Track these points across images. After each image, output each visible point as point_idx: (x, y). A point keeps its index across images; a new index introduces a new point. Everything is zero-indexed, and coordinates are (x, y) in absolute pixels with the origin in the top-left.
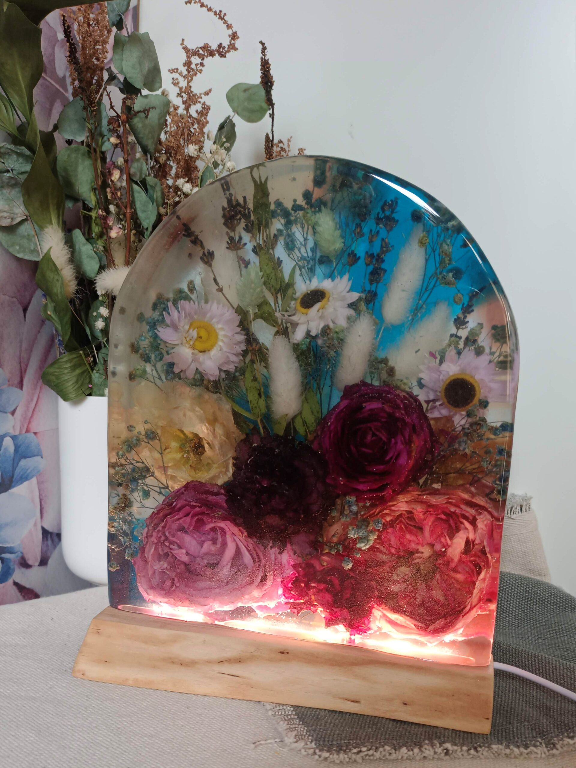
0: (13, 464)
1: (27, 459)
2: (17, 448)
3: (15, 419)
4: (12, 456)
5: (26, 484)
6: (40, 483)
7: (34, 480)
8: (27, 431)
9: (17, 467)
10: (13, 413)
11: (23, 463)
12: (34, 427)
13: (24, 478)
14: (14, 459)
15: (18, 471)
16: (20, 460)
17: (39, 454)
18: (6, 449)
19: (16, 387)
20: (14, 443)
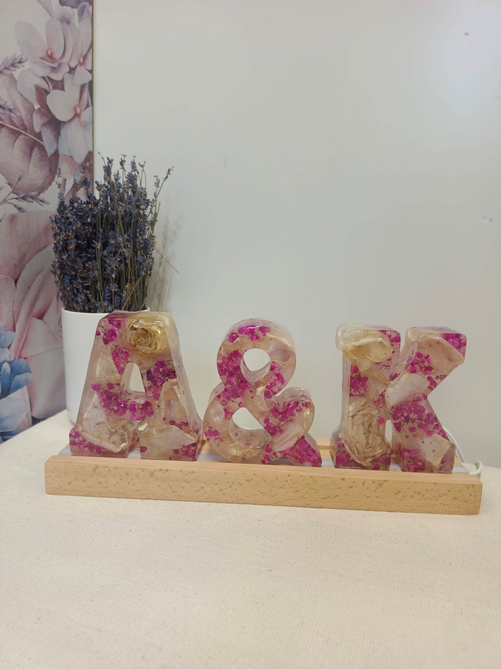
0: (10, 379)
1: (20, 375)
2: (12, 369)
3: (10, 351)
4: (9, 374)
5: (19, 391)
6: (29, 389)
7: (25, 388)
8: (20, 357)
9: (13, 380)
10: (9, 347)
11: (17, 378)
12: (24, 354)
13: (18, 387)
14: (10, 377)
15: (13, 383)
16: (15, 377)
17: (28, 370)
18: (4, 371)
19: (11, 331)
20: (10, 366)
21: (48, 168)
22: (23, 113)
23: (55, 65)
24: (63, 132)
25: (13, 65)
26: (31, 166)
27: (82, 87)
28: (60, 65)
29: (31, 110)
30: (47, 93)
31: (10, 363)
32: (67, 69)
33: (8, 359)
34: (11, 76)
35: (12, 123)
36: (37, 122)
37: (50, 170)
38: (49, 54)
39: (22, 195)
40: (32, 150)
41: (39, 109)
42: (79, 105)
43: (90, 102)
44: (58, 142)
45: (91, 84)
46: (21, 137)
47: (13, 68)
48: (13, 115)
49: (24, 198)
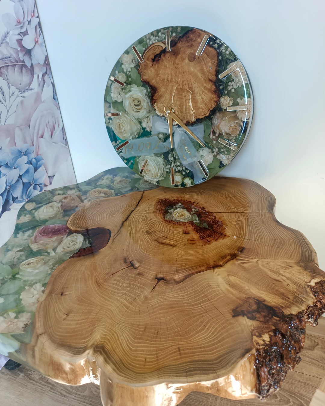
2: (36, 160)
5: (41, 168)
6: (44, 166)
7: (43, 166)
8: (38, 155)
9: (37, 164)
10: (33, 153)
11: (39, 163)
12: (39, 153)
13: (40, 166)
15: (38, 166)
17: (42, 159)
18: (34, 162)
21: (30, 74)
22: (14, 55)
23: (22, 25)
24: (32, 54)
25: (6, 37)
26: (23, 77)
27: (36, 27)
28: (24, 23)
29: (17, 52)
30: (22, 40)
31: (35, 158)
32: (27, 23)
33: (34, 157)
34: (6, 42)
35: (12, 62)
36: (21, 56)
37: (31, 74)
38: (18, 21)
39: (23, 91)
40: (22, 70)
41: (20, 50)
42: (36, 37)
43: (41, 32)
44: (31, 60)
45: (39, 23)
46: (17, 66)
47: (6, 38)
48: (11, 59)
49: (24, 92)
